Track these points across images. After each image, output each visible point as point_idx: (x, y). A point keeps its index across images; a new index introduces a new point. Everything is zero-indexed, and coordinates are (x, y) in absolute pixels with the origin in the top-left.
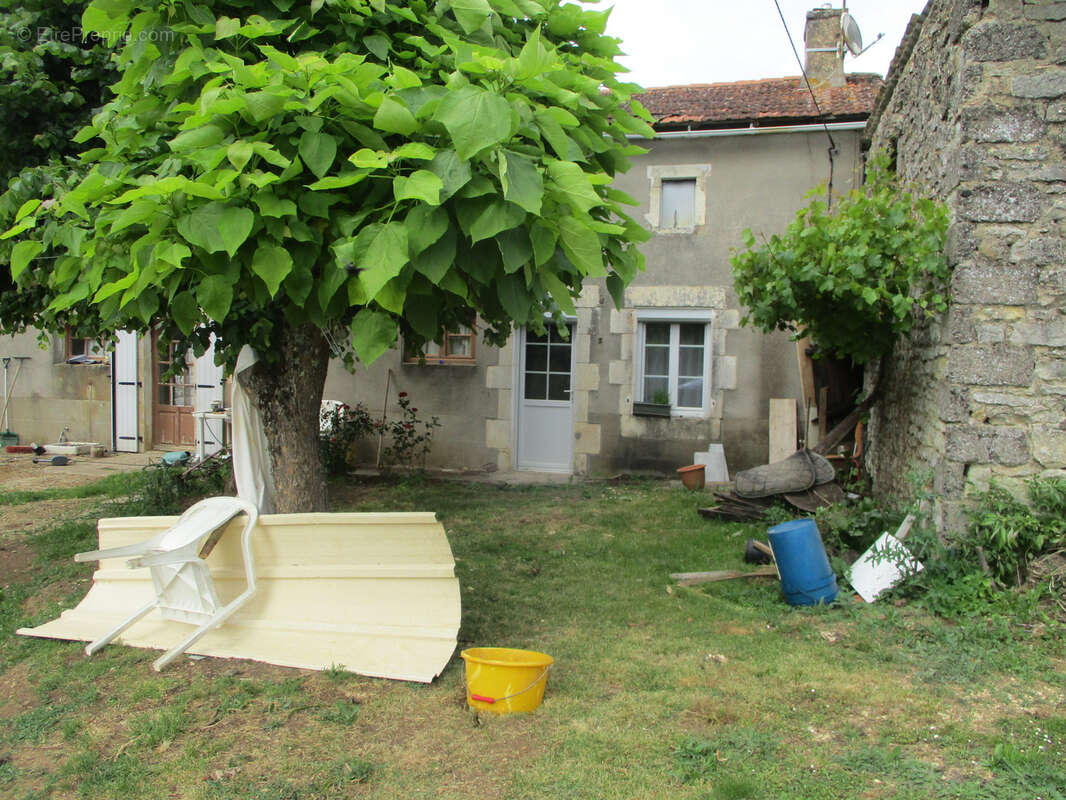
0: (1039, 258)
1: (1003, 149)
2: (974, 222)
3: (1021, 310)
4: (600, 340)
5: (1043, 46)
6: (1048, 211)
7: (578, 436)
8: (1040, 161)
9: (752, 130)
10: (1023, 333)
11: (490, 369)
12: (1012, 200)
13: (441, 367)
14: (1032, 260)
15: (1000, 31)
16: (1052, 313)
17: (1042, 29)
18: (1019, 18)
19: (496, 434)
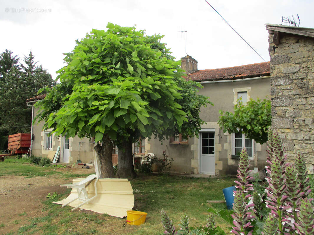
0: (293, 116)
1: (281, 87)
2: (275, 106)
3: (289, 129)
4: (222, 137)
5: (290, 60)
6: (295, 103)
7: (216, 164)
8: (292, 89)
9: (261, 77)
10: (290, 136)
11: (192, 145)
12: (285, 100)
13: (180, 145)
14: (291, 116)
15: (278, 57)
16: (298, 130)
17: (289, 55)
18: (283, 53)
19: (194, 163)
